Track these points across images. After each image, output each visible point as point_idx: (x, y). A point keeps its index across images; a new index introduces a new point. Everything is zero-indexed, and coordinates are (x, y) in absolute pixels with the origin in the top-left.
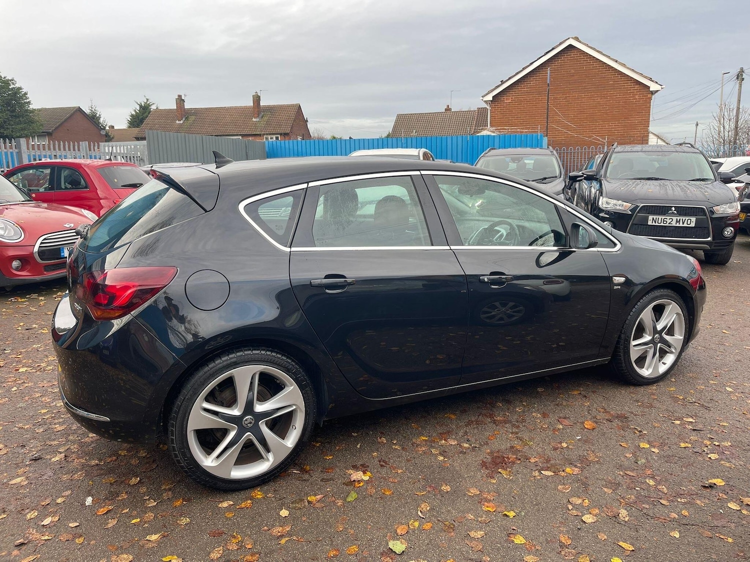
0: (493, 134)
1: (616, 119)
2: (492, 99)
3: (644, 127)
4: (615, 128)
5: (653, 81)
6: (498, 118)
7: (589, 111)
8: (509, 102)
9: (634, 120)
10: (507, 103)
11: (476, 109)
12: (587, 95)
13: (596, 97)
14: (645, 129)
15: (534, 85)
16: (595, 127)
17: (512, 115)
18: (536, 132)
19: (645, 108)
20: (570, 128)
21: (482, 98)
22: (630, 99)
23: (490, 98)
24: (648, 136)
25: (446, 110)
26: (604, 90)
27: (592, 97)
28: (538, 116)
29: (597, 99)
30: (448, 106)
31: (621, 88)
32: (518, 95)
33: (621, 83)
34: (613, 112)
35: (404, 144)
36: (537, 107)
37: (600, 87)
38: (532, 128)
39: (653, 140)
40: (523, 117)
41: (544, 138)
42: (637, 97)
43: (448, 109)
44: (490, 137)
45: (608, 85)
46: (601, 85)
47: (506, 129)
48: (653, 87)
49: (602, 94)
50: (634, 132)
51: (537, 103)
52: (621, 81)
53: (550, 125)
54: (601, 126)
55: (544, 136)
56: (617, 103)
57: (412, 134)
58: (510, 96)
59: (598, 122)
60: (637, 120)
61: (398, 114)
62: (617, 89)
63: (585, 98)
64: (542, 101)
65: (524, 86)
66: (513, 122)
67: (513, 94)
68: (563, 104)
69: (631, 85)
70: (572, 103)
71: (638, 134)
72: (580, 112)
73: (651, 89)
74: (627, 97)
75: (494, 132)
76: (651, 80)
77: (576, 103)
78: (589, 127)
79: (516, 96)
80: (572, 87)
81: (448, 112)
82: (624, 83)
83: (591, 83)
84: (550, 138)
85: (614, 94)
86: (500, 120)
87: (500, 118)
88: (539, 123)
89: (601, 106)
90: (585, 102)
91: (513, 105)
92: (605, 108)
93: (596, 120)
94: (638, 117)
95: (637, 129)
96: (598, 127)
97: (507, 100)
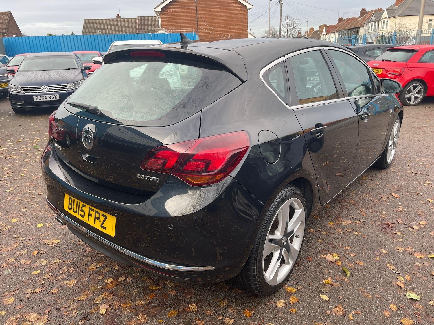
0: (166, 33)
1: (231, 24)
2: (160, 10)
3: (245, 29)
4: (231, 30)
5: (248, 3)
6: (165, 23)
7: (217, 20)
8: (171, 13)
9: (240, 25)
10: (170, 13)
11: (137, 18)
12: (215, 10)
13: (219, 11)
14: (246, 31)
15: (184, 3)
16: (221, 29)
17: (173, 21)
18: (191, 32)
19: (245, 18)
20: (209, 29)
21: (154, 10)
22: (237, 13)
23: (159, 9)
24: (248, 35)
25: (117, 17)
26: (223, 7)
27: (217, 11)
28: (189, 22)
29: (220, 13)
30: (118, 15)
31: (232, 7)
32: (176, 9)
33: (232, 4)
34: (229, 20)
35: (110, 39)
36: (188, 17)
37: (222, 6)
38: (189, 29)
39: (250, 36)
40: (180, 22)
41: (197, 35)
42: (240, 12)
43: (118, 17)
44: (165, 35)
45: (225, 4)
46: (222, 4)
47: (174, 30)
48: (248, 6)
49: (222, 10)
50: (241, 32)
51: (188, 14)
52: (232, 2)
53: (199, 27)
54: (224, 29)
55: (197, 34)
56: (230, 15)
57: (97, 33)
58: (171, 9)
59: (222, 26)
60: (241, 25)
61: (85, 19)
62: (230, 7)
63: (214, 11)
64: (190, 12)
65: (179, 3)
66: (175, 25)
67: (172, 7)
68: (202, 15)
69: (237, 5)
70: (207, 14)
71: (242, 33)
72: (212, 20)
73: (248, 8)
74: (235, 12)
75: (166, 32)
76: (247, 2)
77: (209, 14)
78: (217, 29)
79: (175, 9)
80: (206, 5)
81: (119, 19)
82: (233, 4)
83: (216, 3)
84: (200, 35)
85: (229, 10)
86: (167, 24)
87: (166, 23)
88: (193, 26)
89: (223, 17)
90: (214, 14)
91: (174, 14)
92: (225, 18)
93: (221, 25)
94: (242, 24)
95: (242, 31)
96: (222, 29)
97: (170, 11)
